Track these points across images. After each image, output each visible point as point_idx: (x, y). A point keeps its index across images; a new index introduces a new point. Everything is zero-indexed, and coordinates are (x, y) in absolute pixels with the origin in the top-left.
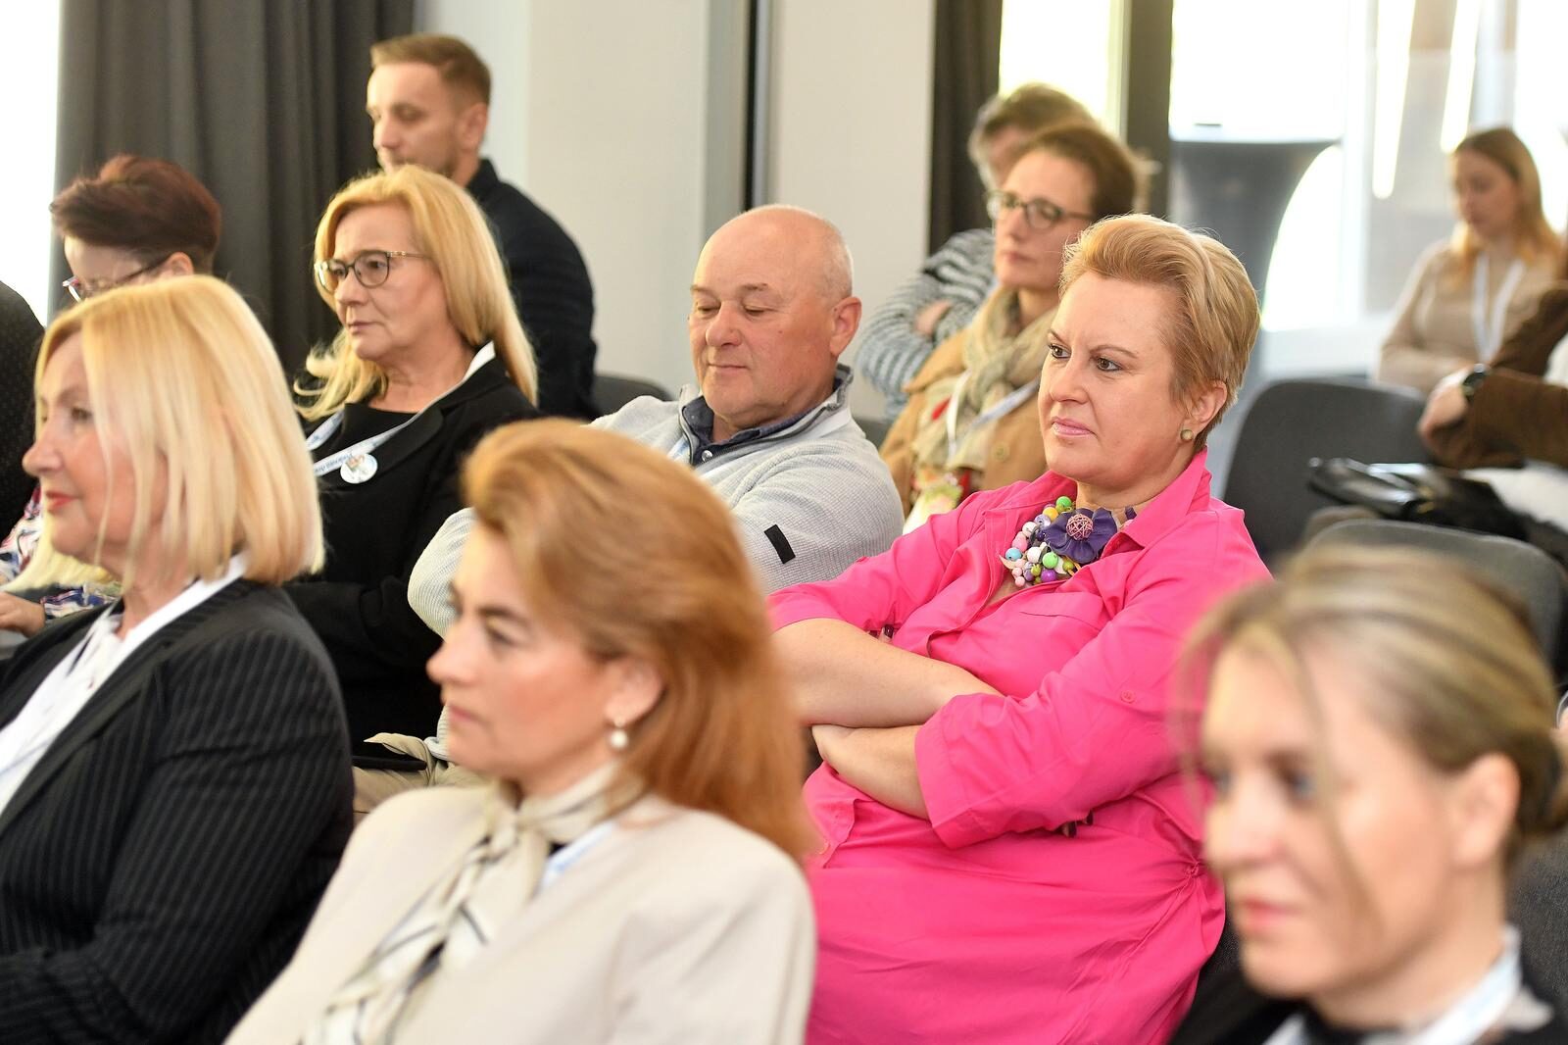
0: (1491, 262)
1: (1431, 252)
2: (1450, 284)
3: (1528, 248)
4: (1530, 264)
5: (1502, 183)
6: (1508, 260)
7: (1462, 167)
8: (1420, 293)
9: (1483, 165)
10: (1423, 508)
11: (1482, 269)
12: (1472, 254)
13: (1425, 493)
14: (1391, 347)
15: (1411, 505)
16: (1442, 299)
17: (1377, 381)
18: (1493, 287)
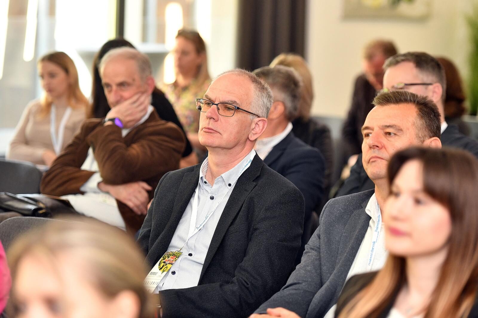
0: (57, 108)
1: (31, 104)
2: (39, 118)
3: (73, 101)
4: (74, 108)
5: (61, 74)
6: (65, 108)
7: (44, 68)
8: (27, 121)
9: (53, 67)
10: (41, 212)
11: (53, 110)
12: (49, 105)
13: (41, 205)
14: (14, 144)
15: (36, 210)
16: (36, 123)
17: (9, 158)
18: (59, 118)
